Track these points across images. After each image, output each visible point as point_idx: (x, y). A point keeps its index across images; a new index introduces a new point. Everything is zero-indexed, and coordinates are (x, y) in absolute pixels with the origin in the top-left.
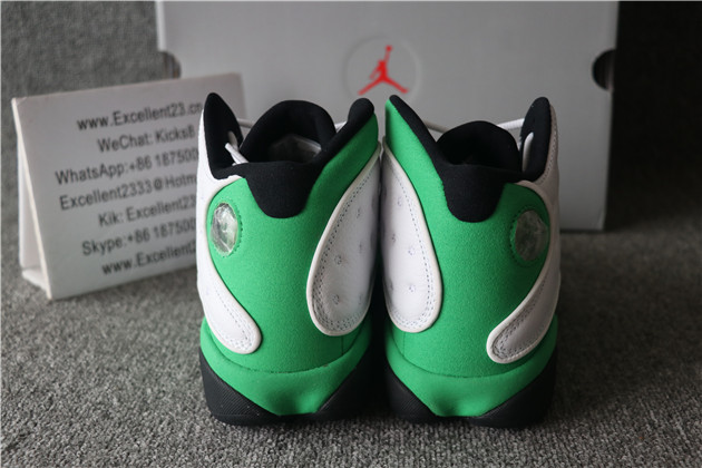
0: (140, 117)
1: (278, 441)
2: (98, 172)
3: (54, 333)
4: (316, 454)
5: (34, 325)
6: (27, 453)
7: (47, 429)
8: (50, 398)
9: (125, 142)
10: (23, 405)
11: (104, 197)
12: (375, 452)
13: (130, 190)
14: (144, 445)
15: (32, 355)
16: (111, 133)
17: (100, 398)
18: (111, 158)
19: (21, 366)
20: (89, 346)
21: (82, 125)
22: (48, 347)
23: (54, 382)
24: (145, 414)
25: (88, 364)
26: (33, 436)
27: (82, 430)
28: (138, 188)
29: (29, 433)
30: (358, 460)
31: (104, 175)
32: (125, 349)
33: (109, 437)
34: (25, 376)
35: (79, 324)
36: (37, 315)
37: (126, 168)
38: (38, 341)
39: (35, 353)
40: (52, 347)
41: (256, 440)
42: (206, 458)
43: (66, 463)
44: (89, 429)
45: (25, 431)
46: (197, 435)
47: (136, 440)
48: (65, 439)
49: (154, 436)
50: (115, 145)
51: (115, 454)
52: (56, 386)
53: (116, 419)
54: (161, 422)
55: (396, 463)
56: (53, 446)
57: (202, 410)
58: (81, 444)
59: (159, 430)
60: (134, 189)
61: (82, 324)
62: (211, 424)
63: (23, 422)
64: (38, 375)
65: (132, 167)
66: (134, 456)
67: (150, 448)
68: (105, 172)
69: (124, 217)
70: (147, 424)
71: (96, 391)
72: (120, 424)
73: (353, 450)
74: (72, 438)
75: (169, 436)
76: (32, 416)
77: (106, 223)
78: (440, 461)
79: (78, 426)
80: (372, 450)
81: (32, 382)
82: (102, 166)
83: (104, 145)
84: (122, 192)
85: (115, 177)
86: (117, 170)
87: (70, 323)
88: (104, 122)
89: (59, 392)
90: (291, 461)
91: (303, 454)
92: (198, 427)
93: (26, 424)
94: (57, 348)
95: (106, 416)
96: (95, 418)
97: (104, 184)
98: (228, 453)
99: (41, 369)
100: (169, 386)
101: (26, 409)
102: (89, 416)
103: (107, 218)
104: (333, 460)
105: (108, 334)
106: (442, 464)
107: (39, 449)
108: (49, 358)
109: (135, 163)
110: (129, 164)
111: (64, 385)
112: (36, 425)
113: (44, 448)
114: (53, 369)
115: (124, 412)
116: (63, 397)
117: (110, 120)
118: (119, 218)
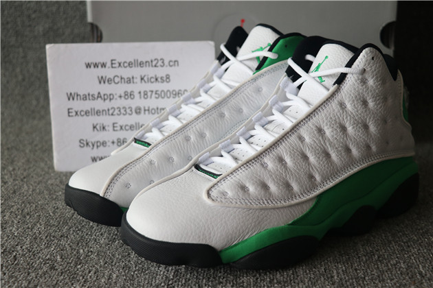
0: (130, 64)
1: (168, 285)
2: (96, 97)
3: (17, 212)
7: (12, 277)
8: (15, 256)
9: (117, 80)
11: (98, 113)
13: (117, 111)
16: (108, 73)
17: (48, 256)
18: (106, 89)
20: (41, 221)
21: (88, 66)
22: (13, 222)
23: (17, 245)
24: (79, 266)
25: (40, 233)
26: (3, 281)
27: (36, 277)
28: (122, 111)
31: (99, 99)
32: (65, 223)
33: (55, 282)
35: (34, 206)
37: (115, 97)
39: (4, 225)
40: (16, 222)
41: (154, 284)
44: (41, 277)
46: (114, 281)
47: (72, 284)
48: (25, 284)
49: (85, 281)
50: (110, 81)
52: (19, 248)
53: (59, 270)
54: (90, 272)
57: (117, 264)
59: (88, 277)
60: (120, 111)
61: (36, 206)
62: (123, 273)
64: (7, 240)
65: (120, 97)
68: (101, 97)
69: (111, 128)
70: (80, 273)
71: (45, 251)
72: (62, 273)
74: (29, 283)
75: (95, 281)
76: (2, 268)
77: (98, 130)
79: (33, 275)
82: (99, 93)
83: (102, 80)
84: (111, 112)
85: (107, 101)
86: (110, 97)
87: (28, 205)
88: (104, 65)
89: (20, 252)
92: (115, 276)
94: (19, 222)
95: (53, 268)
96: (45, 269)
97: (99, 105)
99: (8, 236)
100: (95, 248)
102: (41, 268)
103: (98, 127)
105: (54, 213)
108: (14, 229)
109: (123, 95)
110: (118, 95)
111: (24, 247)
112: (5, 274)
114: (16, 236)
115: (65, 266)
116: (24, 255)
117: (109, 64)
118: (106, 128)
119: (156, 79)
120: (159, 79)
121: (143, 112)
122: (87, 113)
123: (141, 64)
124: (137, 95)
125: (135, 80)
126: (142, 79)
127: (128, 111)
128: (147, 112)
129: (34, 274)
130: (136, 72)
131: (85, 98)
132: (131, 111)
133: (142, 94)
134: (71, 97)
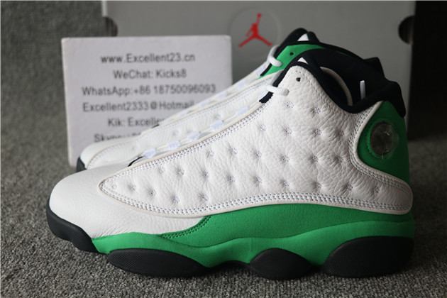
0: (146, 59)
2: (112, 91)
3: (34, 206)
4: (211, 282)
5: (20, 201)
6: (20, 281)
7: (32, 266)
8: (33, 247)
9: (132, 74)
10: (15, 251)
11: (113, 107)
12: (250, 282)
13: (132, 106)
14: (97, 276)
15: (20, 219)
16: (124, 67)
18: (121, 83)
19: (13, 226)
21: (104, 60)
22: (30, 214)
23: (35, 237)
26: (23, 270)
27: (55, 267)
28: (138, 106)
29: (20, 269)
30: (239, 286)
31: (115, 94)
33: (74, 271)
34: (16, 233)
36: (22, 194)
37: (131, 91)
38: (23, 211)
39: (22, 218)
40: (33, 215)
42: (138, 285)
43: (46, 287)
44: (60, 266)
45: (17, 268)
47: (91, 273)
48: (44, 273)
49: (103, 271)
50: (125, 75)
51: (78, 282)
52: (37, 239)
53: (77, 260)
55: (264, 288)
56: (37, 277)
58: (55, 275)
59: (107, 267)
60: (135, 106)
63: (16, 262)
64: (25, 232)
65: (136, 91)
66: (91, 283)
67: (101, 278)
68: (116, 91)
69: (127, 123)
70: (99, 263)
72: (80, 263)
73: (235, 280)
74: (49, 271)
75: (113, 271)
76: (22, 258)
77: (113, 125)
78: (293, 287)
80: (248, 280)
81: (21, 237)
82: (115, 88)
83: (117, 74)
84: (126, 107)
85: (123, 96)
86: (125, 92)
88: (119, 60)
89: (39, 243)
90: (194, 287)
91: (202, 282)
93: (18, 263)
94: (36, 215)
96: (63, 259)
97: (115, 99)
98: (153, 282)
99: (26, 228)
101: (17, 254)
102: (60, 258)
103: (114, 122)
104: (222, 286)
106: (294, 289)
107: (28, 278)
108: (31, 221)
109: (138, 89)
110: (134, 89)
111: (42, 239)
112: (24, 264)
113: (30, 278)
114: (34, 228)
115: (83, 256)
116: (42, 246)
117: (124, 59)
118: (122, 123)
119: (172, 74)
120: (175, 74)
121: (158, 106)
122: (102, 108)
123: (157, 59)
124: (153, 90)
125: (151, 75)
126: (158, 73)
127: (144, 106)
128: (162, 107)
129: (52, 264)
130: (152, 66)
131: (100, 92)
132: (147, 105)
133: (158, 89)
134: (86, 91)
